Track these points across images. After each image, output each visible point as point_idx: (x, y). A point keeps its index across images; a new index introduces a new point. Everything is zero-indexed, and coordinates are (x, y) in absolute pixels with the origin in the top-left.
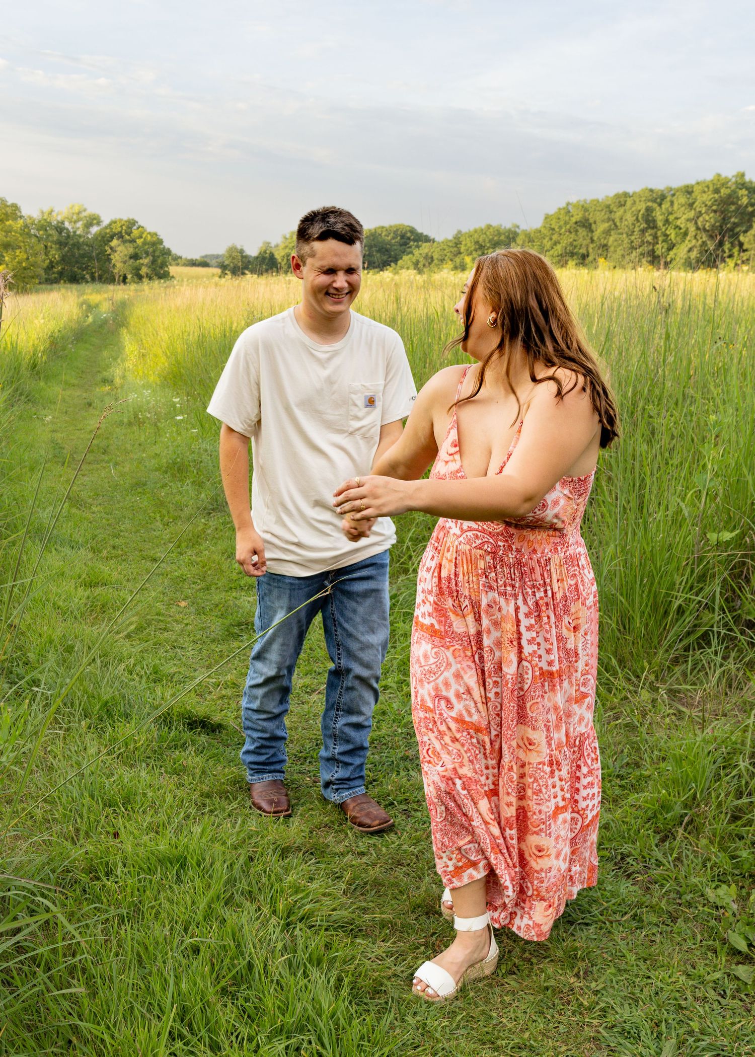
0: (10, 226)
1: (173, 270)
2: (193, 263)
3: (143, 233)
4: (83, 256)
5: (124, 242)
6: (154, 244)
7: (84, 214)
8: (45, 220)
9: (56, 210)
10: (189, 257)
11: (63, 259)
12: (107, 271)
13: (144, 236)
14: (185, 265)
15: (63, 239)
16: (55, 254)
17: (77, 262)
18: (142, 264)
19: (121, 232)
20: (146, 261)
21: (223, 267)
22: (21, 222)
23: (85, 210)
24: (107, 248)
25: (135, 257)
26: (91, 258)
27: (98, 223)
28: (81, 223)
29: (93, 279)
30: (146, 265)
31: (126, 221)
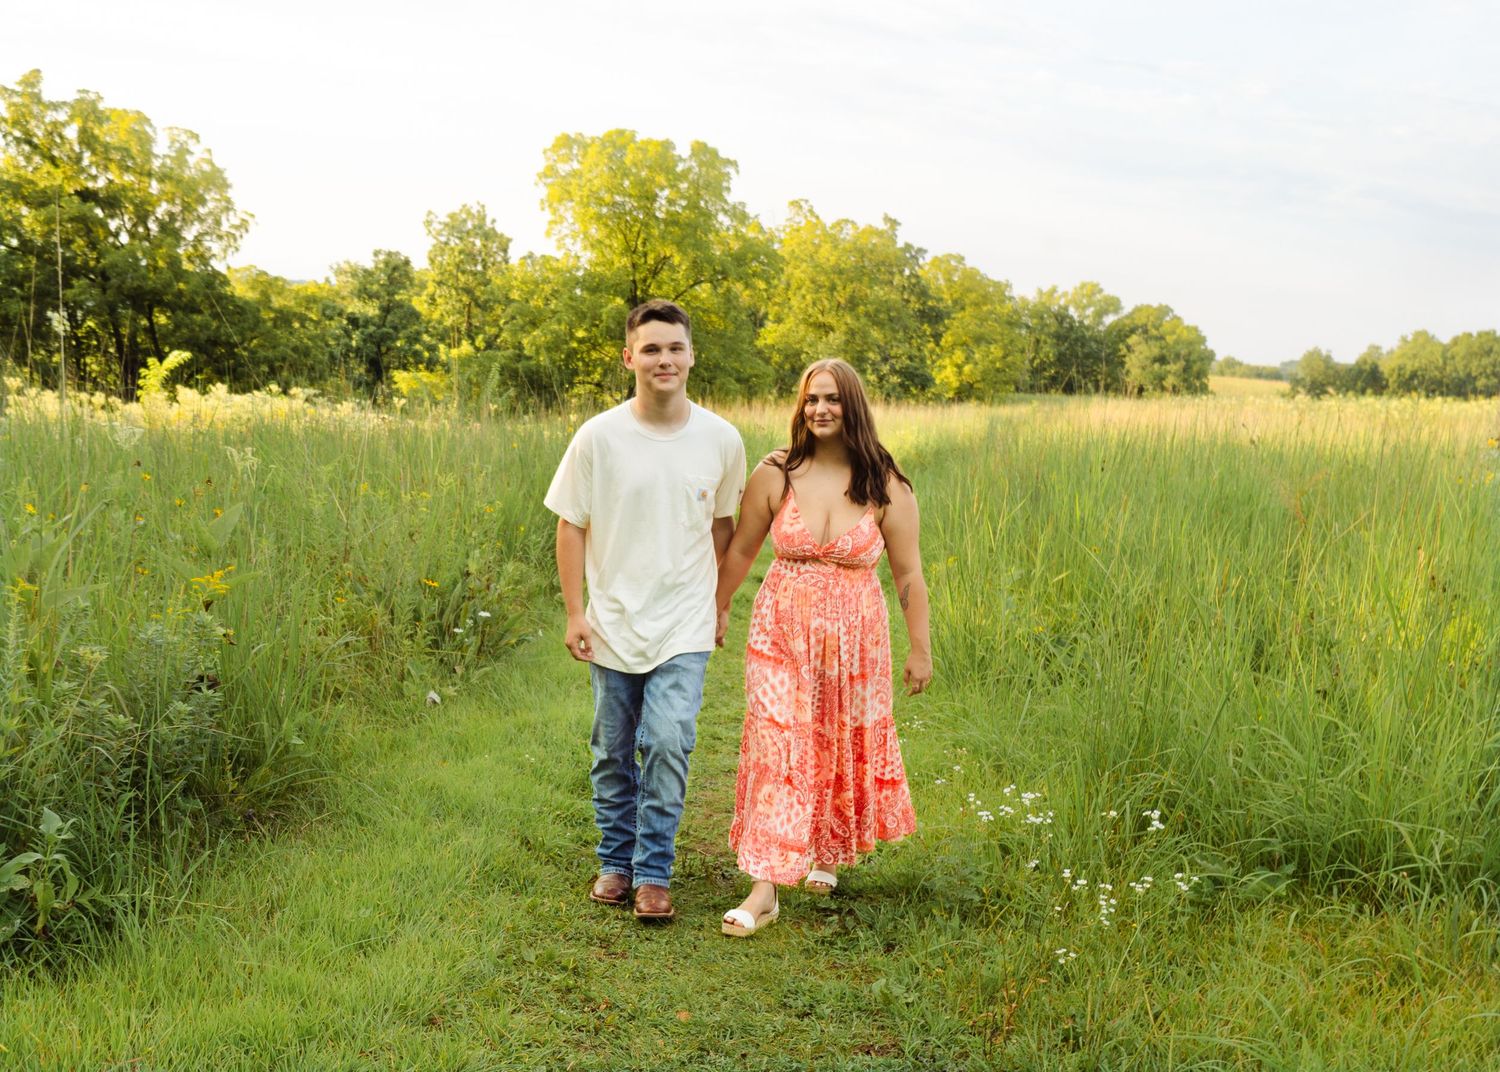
0: (991, 312)
1: (1213, 381)
3: (1178, 327)
4: (1087, 356)
5: (1149, 339)
6: (1191, 344)
7: (1098, 296)
8: (1043, 303)
9: (1060, 290)
11: (1060, 359)
12: (1117, 378)
13: (1178, 331)
15: (1063, 332)
16: (1049, 351)
17: (1078, 364)
18: (1169, 372)
19: (1146, 325)
20: (1174, 367)
21: (1296, 382)
22: (1009, 305)
23: (1100, 291)
24: (1121, 346)
25: (1160, 360)
26: (1098, 359)
27: (1117, 311)
28: (1092, 309)
29: (1097, 389)
30: (1175, 374)
31: (1156, 309)
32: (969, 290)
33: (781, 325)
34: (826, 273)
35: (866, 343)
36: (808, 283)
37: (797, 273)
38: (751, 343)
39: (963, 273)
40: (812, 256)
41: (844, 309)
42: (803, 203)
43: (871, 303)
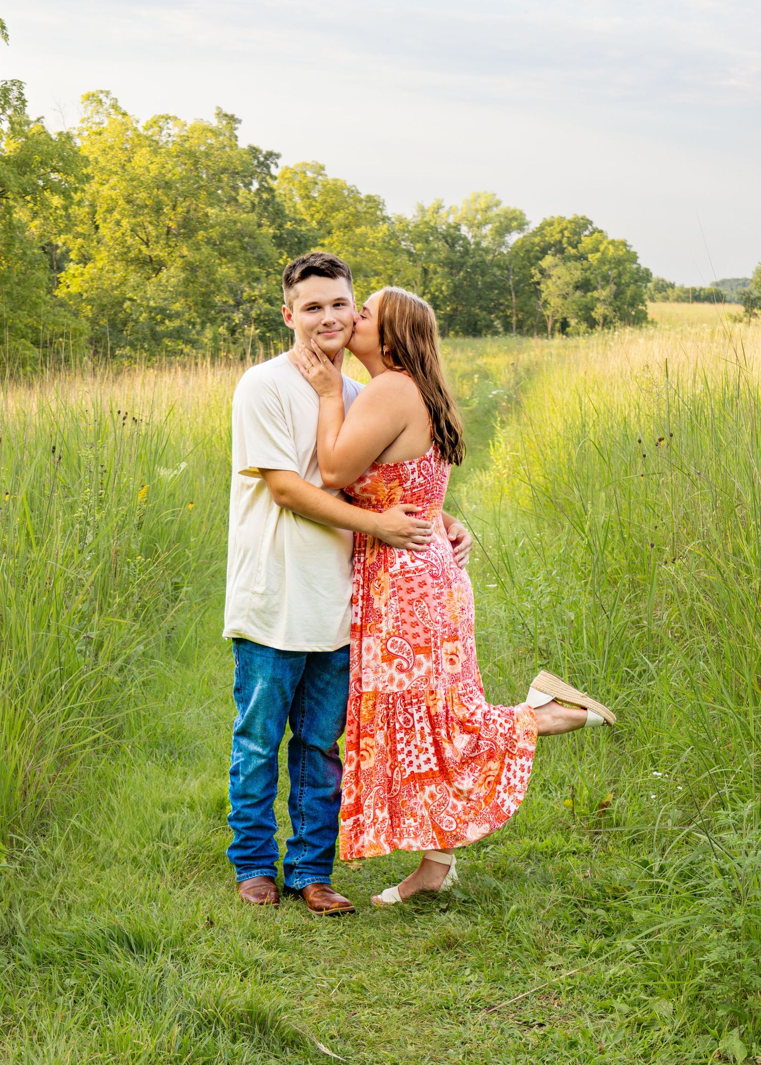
0: (365, 235)
1: (653, 309)
2: (697, 296)
3: (601, 242)
4: (490, 286)
5: (566, 259)
6: (619, 262)
7: (496, 211)
8: (427, 223)
9: (447, 205)
10: (688, 285)
11: (456, 292)
12: (532, 313)
13: (602, 248)
14: (679, 299)
15: (456, 257)
16: (442, 283)
17: (480, 297)
18: (598, 299)
19: (560, 242)
20: (603, 293)
21: (749, 302)
22: (383, 228)
23: (497, 204)
24: (533, 271)
25: (584, 286)
26: (505, 290)
27: (521, 227)
28: (489, 226)
29: (508, 328)
30: (604, 300)
31: (570, 222)
32: (334, 209)
33: (90, 265)
34: (148, 188)
35: (213, 281)
36: (121, 202)
37: (105, 191)
38: (49, 292)
39: (324, 186)
40: (123, 167)
41: (176, 236)
42: (102, 96)
43: (212, 227)
